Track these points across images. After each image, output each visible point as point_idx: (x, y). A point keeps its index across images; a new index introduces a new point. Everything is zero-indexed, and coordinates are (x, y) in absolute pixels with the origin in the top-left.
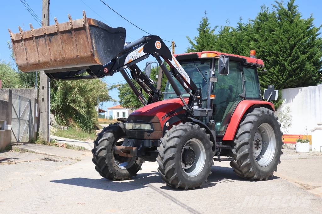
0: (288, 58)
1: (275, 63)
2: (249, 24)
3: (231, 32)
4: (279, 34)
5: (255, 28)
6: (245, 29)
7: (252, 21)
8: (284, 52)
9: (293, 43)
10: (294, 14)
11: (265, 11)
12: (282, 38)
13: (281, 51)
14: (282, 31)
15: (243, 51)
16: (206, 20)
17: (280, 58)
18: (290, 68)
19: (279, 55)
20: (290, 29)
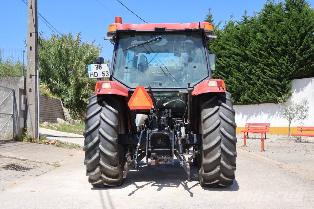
0: (299, 47)
1: (284, 53)
2: (255, 17)
3: (236, 26)
4: (288, 24)
5: (261, 19)
6: (251, 22)
7: (258, 13)
8: (293, 42)
9: (304, 31)
10: (303, 3)
11: (271, 3)
12: (292, 27)
13: (290, 41)
14: (291, 20)
15: (250, 44)
16: (210, 17)
17: (289, 48)
18: (301, 58)
19: (289, 45)
20: (299, 17)
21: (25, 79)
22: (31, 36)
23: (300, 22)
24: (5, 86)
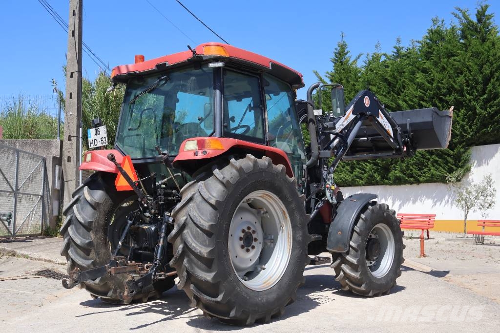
0: (481, 96)
1: (458, 105)
2: (413, 48)
3: (383, 62)
4: (464, 60)
5: (423, 52)
6: (408, 56)
7: (419, 42)
8: (472, 88)
9: (489, 72)
10: (488, 28)
11: (438, 27)
12: (470, 66)
13: (467, 86)
14: (469, 55)
15: (404, 89)
16: (343, 46)
17: (466, 97)
18: (484, 113)
19: (465, 92)
20: (483, 50)
21: (62, 142)
22: (72, 77)
23: (483, 57)
24: (31, 152)
